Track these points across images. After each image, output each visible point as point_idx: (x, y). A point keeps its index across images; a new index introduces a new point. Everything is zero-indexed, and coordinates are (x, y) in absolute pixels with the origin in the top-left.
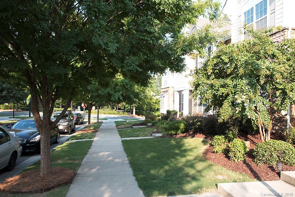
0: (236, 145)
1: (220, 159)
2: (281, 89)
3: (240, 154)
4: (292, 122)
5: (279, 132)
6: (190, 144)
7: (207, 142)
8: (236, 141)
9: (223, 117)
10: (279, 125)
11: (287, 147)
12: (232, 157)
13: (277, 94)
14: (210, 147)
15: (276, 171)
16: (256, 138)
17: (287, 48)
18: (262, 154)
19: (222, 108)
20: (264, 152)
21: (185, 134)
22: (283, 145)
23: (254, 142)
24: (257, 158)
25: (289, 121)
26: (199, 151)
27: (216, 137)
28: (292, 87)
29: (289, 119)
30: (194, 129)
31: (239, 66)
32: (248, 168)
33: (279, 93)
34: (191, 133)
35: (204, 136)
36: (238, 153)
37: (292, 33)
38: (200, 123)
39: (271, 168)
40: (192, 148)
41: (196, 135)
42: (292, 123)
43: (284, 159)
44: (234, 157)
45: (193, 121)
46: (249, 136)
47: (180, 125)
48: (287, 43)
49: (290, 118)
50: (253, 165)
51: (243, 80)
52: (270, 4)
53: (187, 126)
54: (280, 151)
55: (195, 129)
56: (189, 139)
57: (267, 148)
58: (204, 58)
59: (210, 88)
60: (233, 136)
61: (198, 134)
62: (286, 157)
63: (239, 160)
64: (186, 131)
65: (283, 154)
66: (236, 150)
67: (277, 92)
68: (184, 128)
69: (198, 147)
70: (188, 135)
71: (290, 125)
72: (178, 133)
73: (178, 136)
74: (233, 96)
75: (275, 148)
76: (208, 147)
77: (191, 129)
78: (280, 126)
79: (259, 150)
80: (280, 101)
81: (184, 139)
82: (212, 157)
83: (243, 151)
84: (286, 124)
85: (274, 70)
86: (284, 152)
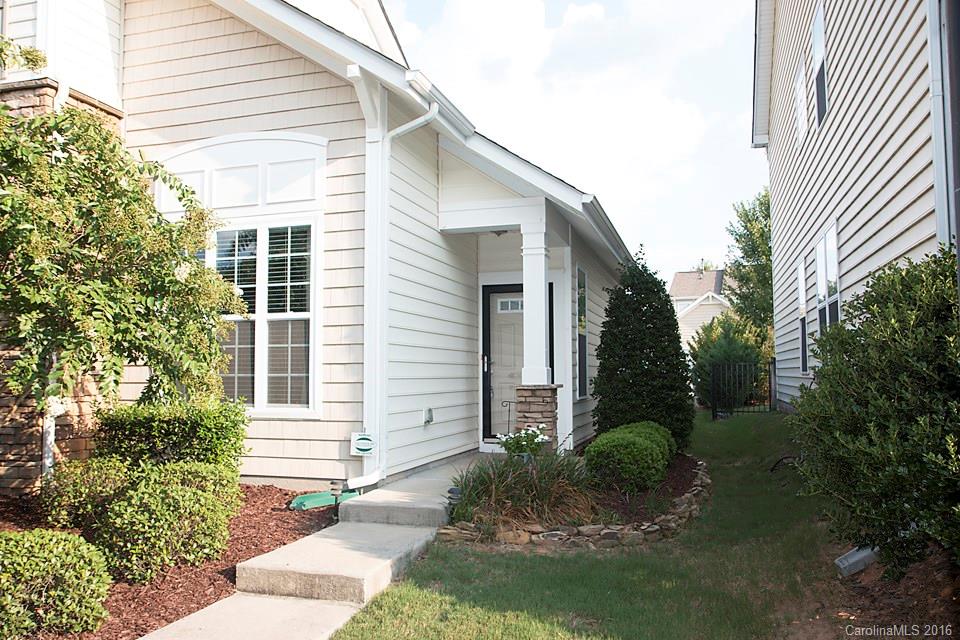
2: (43, 307)
4: (63, 439)
5: (14, 485)
10: (12, 458)
11: (67, 554)
13: (21, 327)
22: (51, 552)
25: (51, 438)
28: (89, 296)
29: (52, 430)
33: (30, 323)
42: (63, 445)
43: (60, 613)
49: (56, 426)
54: (40, 580)
62: (69, 602)
65: (52, 593)
67: (22, 318)
71: (57, 451)
75: (17, 572)
78: (14, 460)
80: (36, 357)
84: (41, 449)
85: (24, 215)
86: (59, 581)
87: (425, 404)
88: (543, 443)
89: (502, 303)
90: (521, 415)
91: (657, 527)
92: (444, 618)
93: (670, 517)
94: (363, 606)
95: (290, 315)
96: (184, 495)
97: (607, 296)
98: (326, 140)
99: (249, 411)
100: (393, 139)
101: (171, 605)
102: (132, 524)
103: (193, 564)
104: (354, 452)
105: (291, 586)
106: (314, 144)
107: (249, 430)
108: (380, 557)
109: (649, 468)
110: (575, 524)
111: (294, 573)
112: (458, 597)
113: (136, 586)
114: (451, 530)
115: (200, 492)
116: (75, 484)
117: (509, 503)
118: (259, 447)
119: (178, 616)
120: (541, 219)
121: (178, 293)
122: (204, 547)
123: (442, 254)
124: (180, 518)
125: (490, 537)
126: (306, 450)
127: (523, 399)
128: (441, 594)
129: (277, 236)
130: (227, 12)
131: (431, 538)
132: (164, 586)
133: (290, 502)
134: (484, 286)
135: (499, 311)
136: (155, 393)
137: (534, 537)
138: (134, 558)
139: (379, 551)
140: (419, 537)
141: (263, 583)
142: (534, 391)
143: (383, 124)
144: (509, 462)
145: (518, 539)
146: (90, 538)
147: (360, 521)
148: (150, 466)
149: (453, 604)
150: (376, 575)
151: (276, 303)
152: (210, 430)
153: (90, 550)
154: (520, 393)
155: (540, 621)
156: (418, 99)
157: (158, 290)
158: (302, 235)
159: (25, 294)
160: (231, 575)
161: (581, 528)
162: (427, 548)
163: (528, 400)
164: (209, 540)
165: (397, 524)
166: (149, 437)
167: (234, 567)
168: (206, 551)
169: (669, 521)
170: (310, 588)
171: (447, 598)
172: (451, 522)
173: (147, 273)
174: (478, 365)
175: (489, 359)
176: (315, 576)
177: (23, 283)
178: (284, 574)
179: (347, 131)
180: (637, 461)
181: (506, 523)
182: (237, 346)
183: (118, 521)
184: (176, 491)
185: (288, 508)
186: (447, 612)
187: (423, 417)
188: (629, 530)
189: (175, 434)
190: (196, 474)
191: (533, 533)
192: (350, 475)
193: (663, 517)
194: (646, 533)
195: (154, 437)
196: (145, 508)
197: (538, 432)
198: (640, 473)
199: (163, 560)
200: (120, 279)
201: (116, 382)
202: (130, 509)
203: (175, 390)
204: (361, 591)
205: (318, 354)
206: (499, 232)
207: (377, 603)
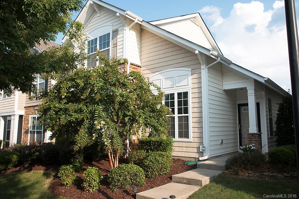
0: (92, 173)
1: (71, 191)
2: (130, 116)
3: (95, 183)
4: (131, 146)
6: (28, 180)
7: (50, 175)
8: (91, 169)
9: (79, 145)
11: (137, 169)
12: (86, 187)
13: (126, 120)
14: (54, 179)
15: (130, 194)
16: (101, 164)
17: (133, 79)
18: (117, 180)
19: (78, 135)
20: (119, 178)
21: (19, 168)
22: (134, 168)
23: (101, 169)
24: (112, 184)
25: (128, 145)
26: (43, 186)
27: (63, 167)
28: (140, 113)
29: (128, 143)
30: (31, 161)
31: (96, 91)
32: (105, 196)
34: (26, 166)
35: (44, 168)
36: (93, 182)
37: (130, 67)
38: (38, 154)
39: (126, 191)
40: (33, 184)
41: (33, 168)
43: (136, 181)
44: (88, 187)
45: (30, 152)
46: (93, 163)
47: (12, 157)
48: (133, 74)
50: (108, 192)
51: (99, 105)
52: (113, 39)
53: (21, 158)
54: (132, 174)
55: (33, 160)
56: (26, 174)
57: (122, 172)
58: (56, 79)
59: (63, 113)
60: (80, 164)
61: (36, 167)
62: (138, 179)
63: (94, 190)
64: (20, 163)
65: (135, 177)
66: (91, 179)
67: (126, 118)
68: (17, 161)
69: (40, 182)
70: (22, 168)
71: (129, 148)
72: (9, 167)
73: (9, 172)
74: (88, 121)
75: (129, 172)
76: (51, 179)
77: (27, 161)
79: (113, 176)
81: (19, 174)
82: (62, 191)
83: (98, 179)
84: (126, 148)
85: (128, 98)
86: (136, 175)
87: (221, 138)
88: (253, 149)
89: (244, 109)
90: (249, 141)
91: (289, 175)
92: (222, 191)
93: (295, 173)
94: (202, 187)
95: (183, 115)
96: (160, 159)
97: (278, 106)
98: (191, 69)
99: (174, 139)
100: (208, 68)
101: (158, 183)
102: (149, 164)
103: (162, 175)
104: (201, 151)
105: (185, 181)
106: (188, 71)
107: (174, 144)
108: (206, 176)
109: (289, 158)
110: (262, 172)
111: (186, 178)
112: (226, 187)
113: (150, 179)
114: (226, 172)
115: (163, 158)
116: (135, 156)
117: (243, 165)
118: (177, 149)
119: (159, 186)
120: (253, 85)
121: (158, 112)
122: (164, 171)
123: (224, 96)
124: (159, 164)
125: (237, 174)
126: (189, 150)
127: (250, 137)
128: (221, 186)
129: (179, 94)
130: (165, 39)
131: (221, 173)
132: (156, 179)
133: (184, 163)
134: (238, 104)
135: (243, 111)
136: (152, 135)
137: (250, 175)
138: (149, 172)
139: (206, 175)
140: (217, 173)
141: (178, 180)
142: (253, 134)
143: (205, 64)
144: (243, 154)
145: (244, 175)
146: (141, 167)
147: (202, 168)
148: (151, 152)
149: (224, 188)
150: (206, 180)
151: (180, 112)
152: (164, 144)
153: (141, 169)
154: (248, 135)
155: (247, 194)
156: (214, 57)
157: (153, 111)
158: (186, 94)
159: (126, 113)
160: (171, 178)
161: (264, 173)
162: (219, 175)
163: (251, 137)
164: (165, 169)
165: (212, 169)
166: (150, 146)
167: (171, 177)
168: (165, 172)
169: (294, 174)
170: (190, 182)
171: (223, 187)
172: (227, 169)
173: (151, 107)
174: (237, 127)
175: (240, 125)
176: (190, 179)
177: (126, 111)
178: (183, 178)
179: (196, 67)
180: (285, 156)
181: (241, 170)
182: (170, 123)
183: (146, 164)
184: (158, 158)
185: (184, 164)
186: (223, 190)
187: (220, 142)
188: (279, 175)
189: (156, 145)
190: (162, 154)
191: (249, 173)
192: (200, 156)
193: (293, 173)
194: (285, 176)
195: (151, 145)
196: (151, 161)
197: (252, 146)
198: (286, 159)
199: (155, 173)
200: (145, 109)
201: (145, 132)
202: (148, 161)
203: (156, 134)
204: (202, 184)
205: (191, 125)
206: (241, 89)
207: (205, 186)
